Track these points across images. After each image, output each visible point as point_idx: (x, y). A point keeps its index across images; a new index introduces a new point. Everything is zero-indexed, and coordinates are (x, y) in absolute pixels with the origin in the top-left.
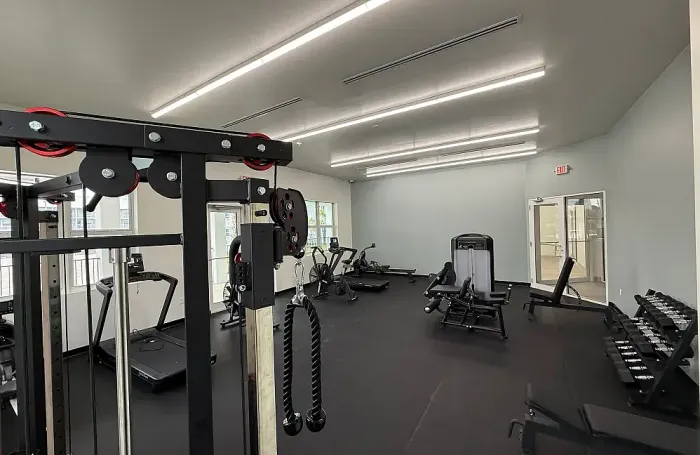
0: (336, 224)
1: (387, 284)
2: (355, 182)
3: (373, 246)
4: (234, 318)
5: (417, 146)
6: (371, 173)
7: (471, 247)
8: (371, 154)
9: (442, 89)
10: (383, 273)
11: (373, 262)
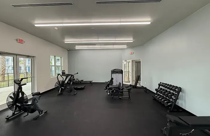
0: (62, 65)
1: (85, 86)
2: (70, 50)
3: (77, 73)
4: (16, 113)
5: (99, 40)
6: (77, 47)
7: (117, 73)
8: (82, 40)
9: (122, 20)
10: (81, 83)
11: (77, 79)
